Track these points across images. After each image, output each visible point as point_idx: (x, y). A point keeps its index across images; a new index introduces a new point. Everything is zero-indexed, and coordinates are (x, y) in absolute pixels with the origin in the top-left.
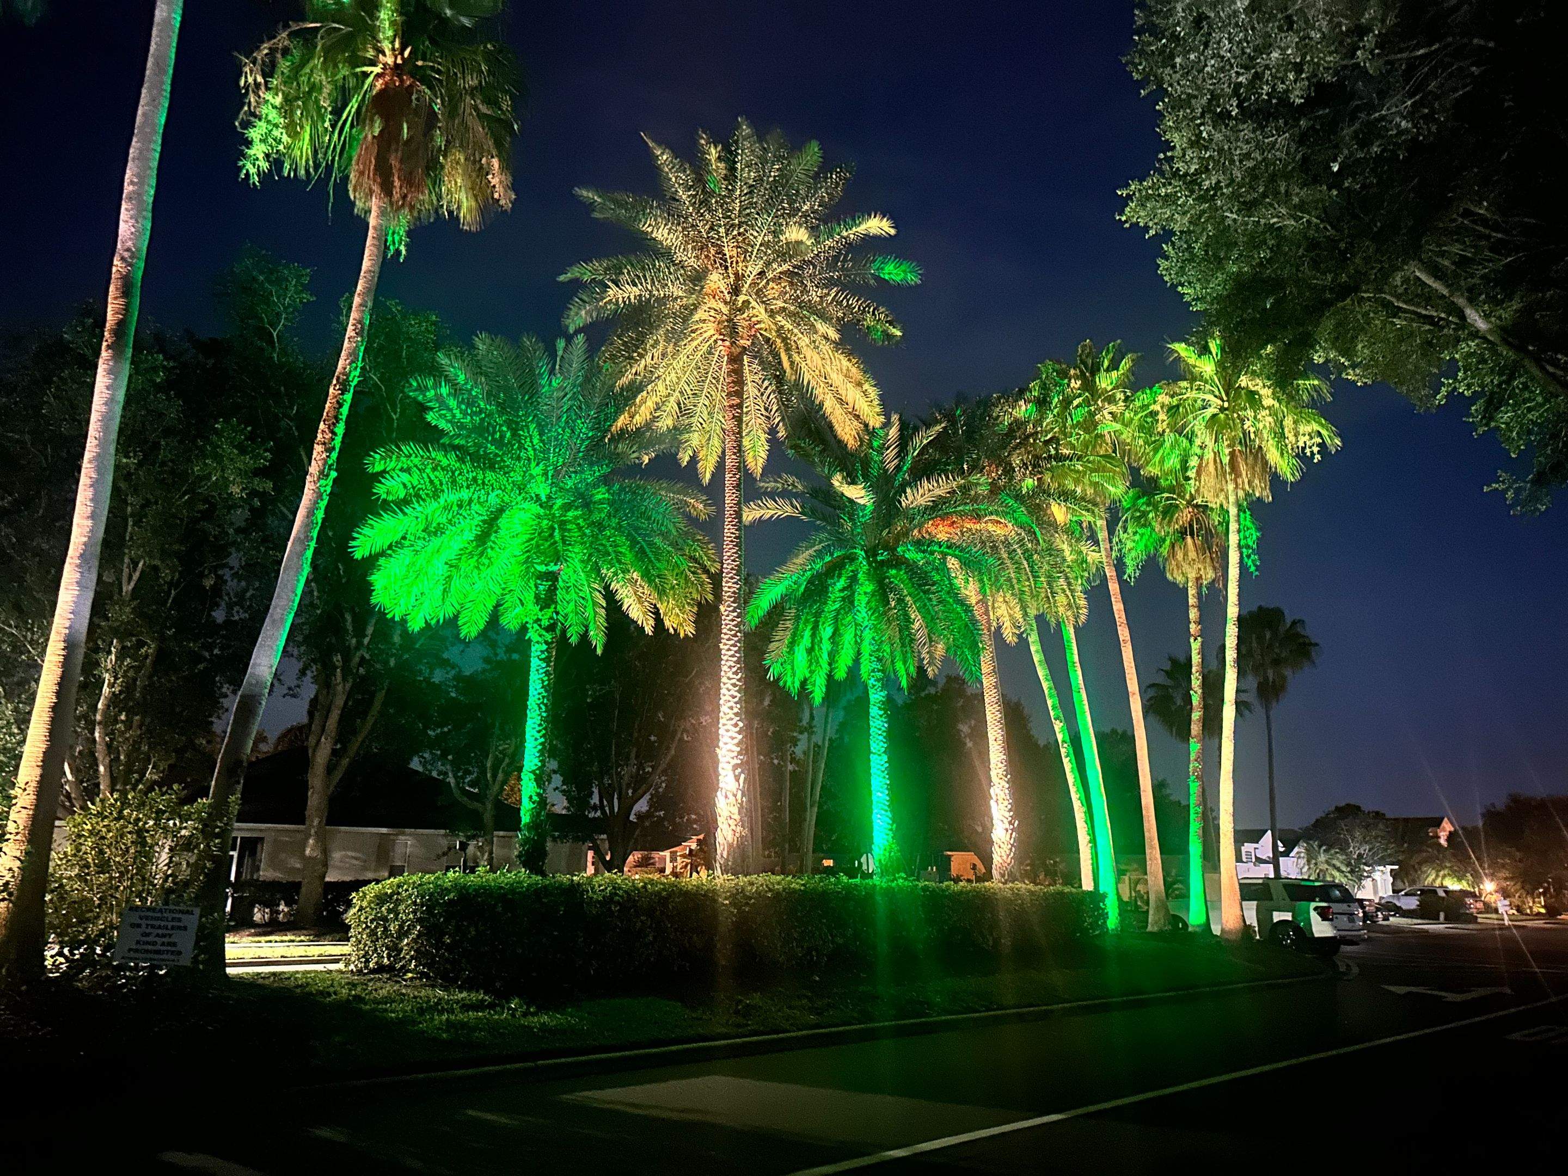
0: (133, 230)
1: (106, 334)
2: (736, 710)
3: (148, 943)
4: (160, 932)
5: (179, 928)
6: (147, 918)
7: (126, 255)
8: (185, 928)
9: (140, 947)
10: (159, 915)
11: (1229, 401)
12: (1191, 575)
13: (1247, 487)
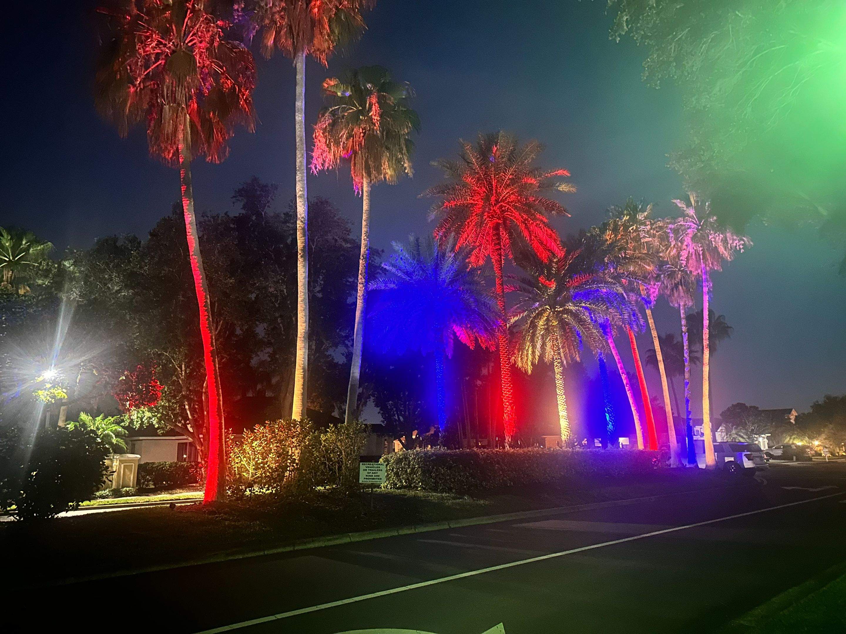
0: (304, 209)
1: (299, 251)
2: (509, 380)
3: (370, 476)
4: (374, 472)
5: (379, 470)
6: (368, 467)
7: (302, 219)
8: (382, 470)
9: (368, 477)
10: (372, 466)
11: (701, 225)
12: (682, 304)
13: (711, 265)
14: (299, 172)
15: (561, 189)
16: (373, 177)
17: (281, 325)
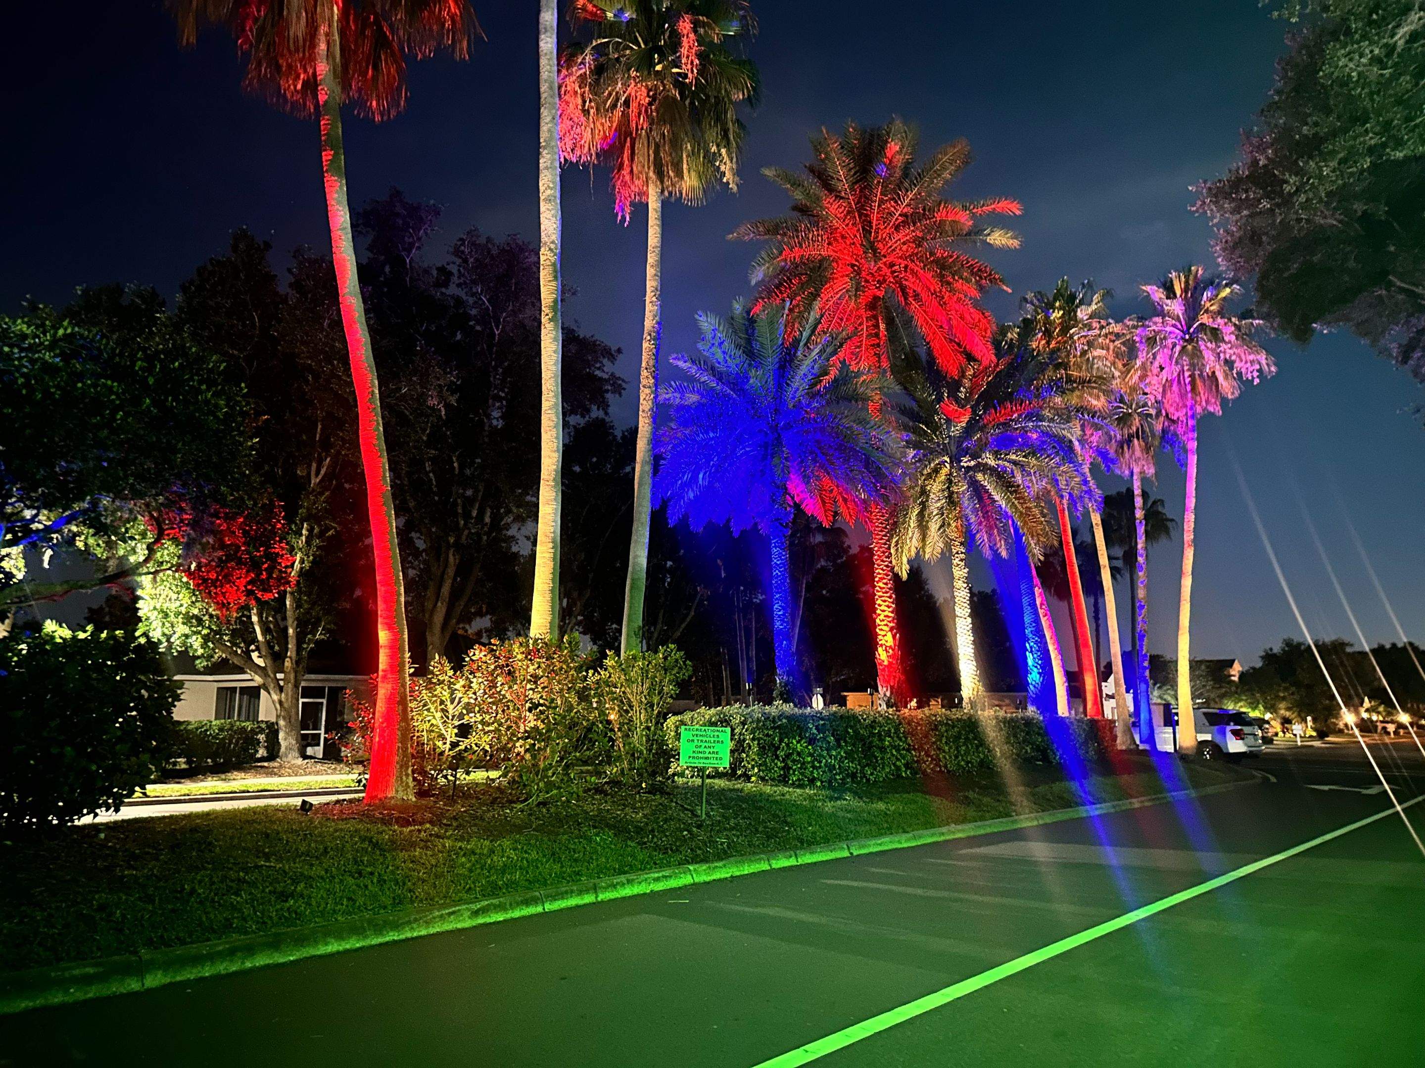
1: (543, 309)
2: (889, 586)
3: (701, 753)
4: (707, 745)
5: (718, 742)
7: (552, 246)
8: (723, 741)
9: (696, 755)
10: (704, 733)
11: (1189, 333)
12: (1136, 470)
13: (1204, 403)
14: (546, 151)
15: (992, 242)
16: (667, 183)
17: (431, 475)
